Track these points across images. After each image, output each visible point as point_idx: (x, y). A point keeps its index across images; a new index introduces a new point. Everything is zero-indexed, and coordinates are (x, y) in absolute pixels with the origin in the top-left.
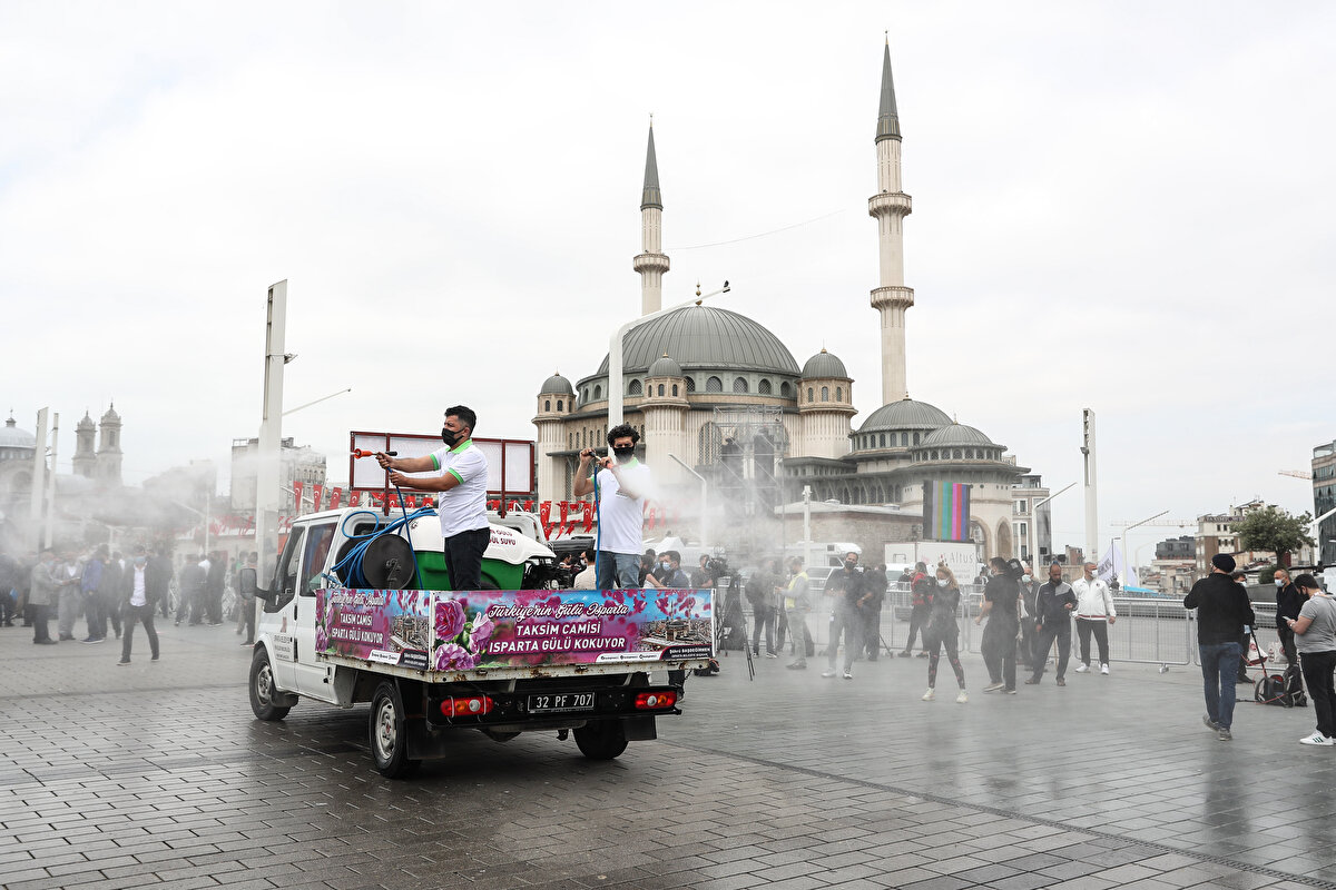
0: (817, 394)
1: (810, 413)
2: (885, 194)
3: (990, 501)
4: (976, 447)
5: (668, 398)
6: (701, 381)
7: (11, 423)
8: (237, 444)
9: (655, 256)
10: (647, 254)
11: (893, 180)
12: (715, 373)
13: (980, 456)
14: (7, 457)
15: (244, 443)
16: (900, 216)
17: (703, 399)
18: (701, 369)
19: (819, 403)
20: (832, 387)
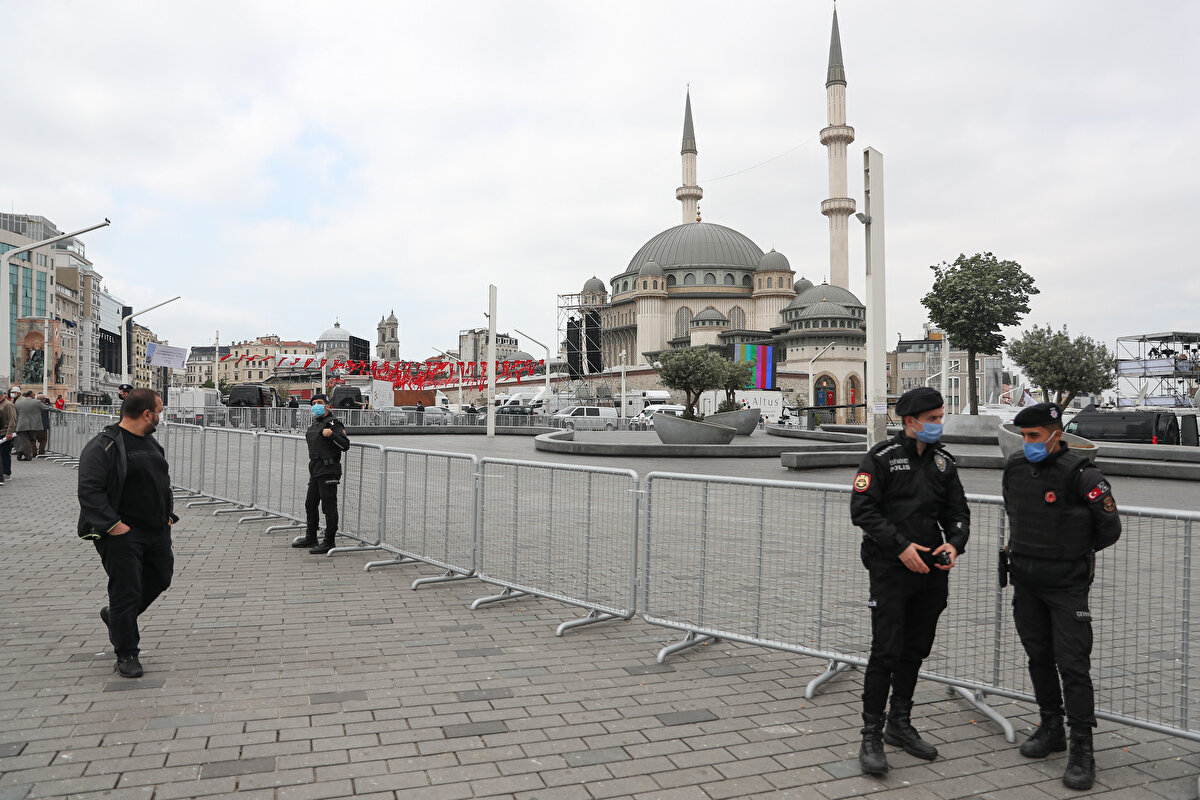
0: (764, 283)
1: (759, 297)
2: (831, 127)
3: (840, 360)
4: (839, 318)
5: (650, 290)
6: (680, 277)
7: (337, 325)
8: (462, 334)
9: (691, 187)
10: (685, 187)
11: (837, 116)
12: (690, 271)
13: (842, 325)
14: (334, 346)
15: (466, 333)
16: (843, 144)
17: (681, 290)
18: (680, 269)
19: (765, 290)
20: (775, 277)
